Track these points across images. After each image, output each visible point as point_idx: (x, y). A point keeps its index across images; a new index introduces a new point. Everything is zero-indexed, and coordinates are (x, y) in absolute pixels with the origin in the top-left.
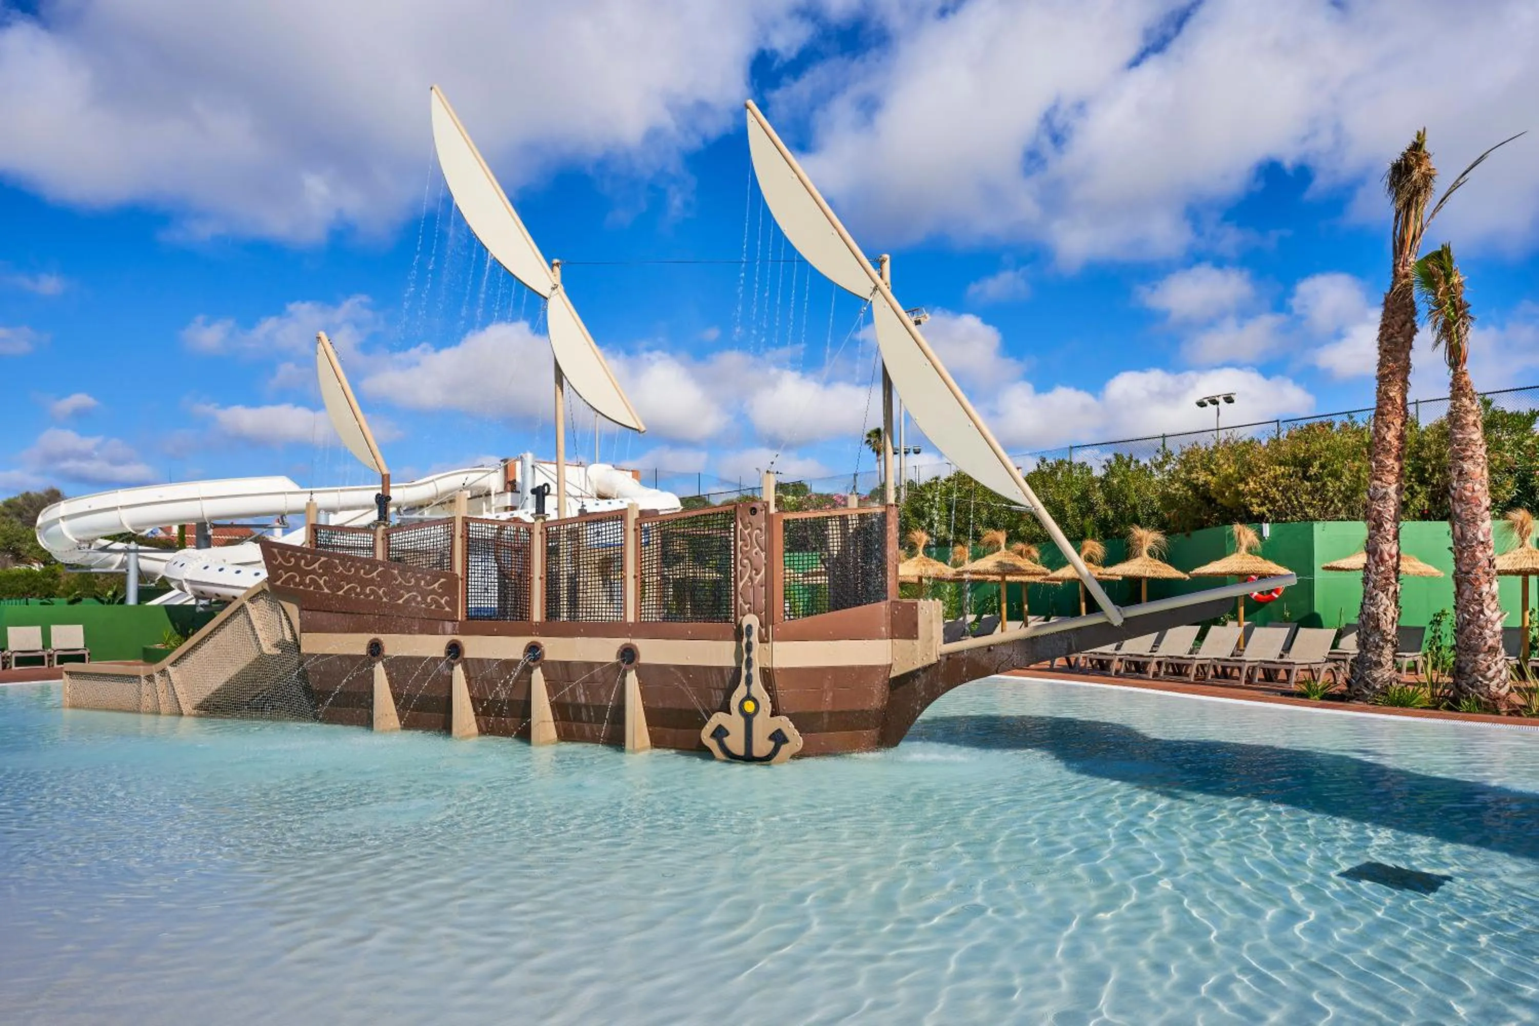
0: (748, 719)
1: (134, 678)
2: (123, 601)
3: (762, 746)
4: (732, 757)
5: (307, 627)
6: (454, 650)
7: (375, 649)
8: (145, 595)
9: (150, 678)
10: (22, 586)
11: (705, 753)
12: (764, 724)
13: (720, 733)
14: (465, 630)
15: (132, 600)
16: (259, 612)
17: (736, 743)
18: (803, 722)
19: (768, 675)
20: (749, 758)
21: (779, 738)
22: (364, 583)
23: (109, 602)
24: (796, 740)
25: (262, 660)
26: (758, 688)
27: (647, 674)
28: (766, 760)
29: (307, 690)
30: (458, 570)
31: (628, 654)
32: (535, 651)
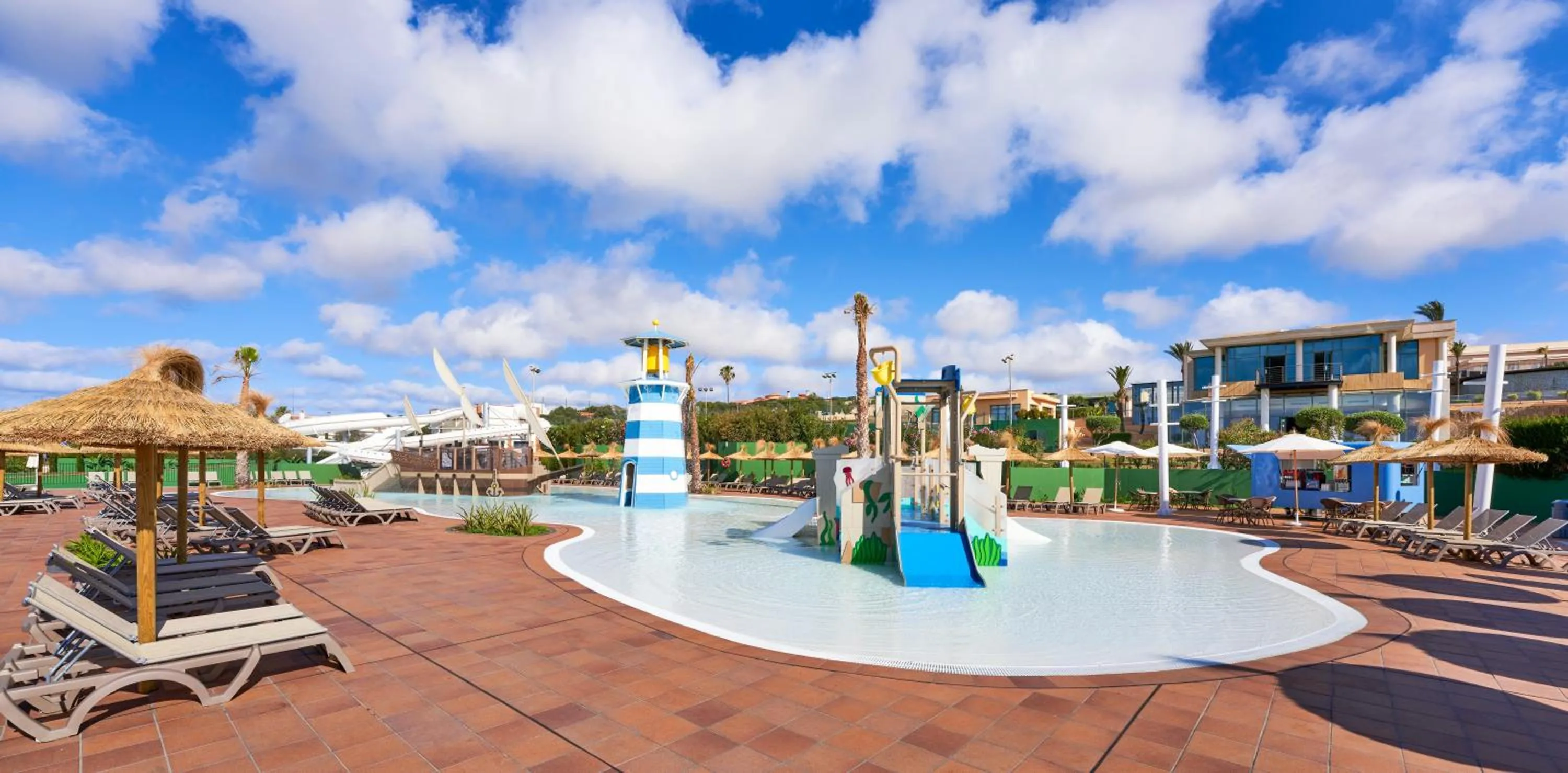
0: (494, 488)
1: (355, 483)
2: (305, 462)
4: (491, 496)
5: (402, 470)
6: (437, 476)
7: (419, 475)
8: (316, 459)
9: (360, 483)
12: (497, 490)
13: (489, 491)
14: (439, 471)
15: (309, 461)
16: (390, 467)
17: (492, 493)
18: (505, 490)
19: (499, 480)
20: (494, 496)
21: (500, 492)
22: (416, 460)
23: (293, 462)
24: (503, 493)
25: (390, 479)
26: (497, 483)
27: (477, 480)
28: (498, 496)
29: (402, 484)
30: (438, 457)
31: (473, 476)
32: (454, 476)
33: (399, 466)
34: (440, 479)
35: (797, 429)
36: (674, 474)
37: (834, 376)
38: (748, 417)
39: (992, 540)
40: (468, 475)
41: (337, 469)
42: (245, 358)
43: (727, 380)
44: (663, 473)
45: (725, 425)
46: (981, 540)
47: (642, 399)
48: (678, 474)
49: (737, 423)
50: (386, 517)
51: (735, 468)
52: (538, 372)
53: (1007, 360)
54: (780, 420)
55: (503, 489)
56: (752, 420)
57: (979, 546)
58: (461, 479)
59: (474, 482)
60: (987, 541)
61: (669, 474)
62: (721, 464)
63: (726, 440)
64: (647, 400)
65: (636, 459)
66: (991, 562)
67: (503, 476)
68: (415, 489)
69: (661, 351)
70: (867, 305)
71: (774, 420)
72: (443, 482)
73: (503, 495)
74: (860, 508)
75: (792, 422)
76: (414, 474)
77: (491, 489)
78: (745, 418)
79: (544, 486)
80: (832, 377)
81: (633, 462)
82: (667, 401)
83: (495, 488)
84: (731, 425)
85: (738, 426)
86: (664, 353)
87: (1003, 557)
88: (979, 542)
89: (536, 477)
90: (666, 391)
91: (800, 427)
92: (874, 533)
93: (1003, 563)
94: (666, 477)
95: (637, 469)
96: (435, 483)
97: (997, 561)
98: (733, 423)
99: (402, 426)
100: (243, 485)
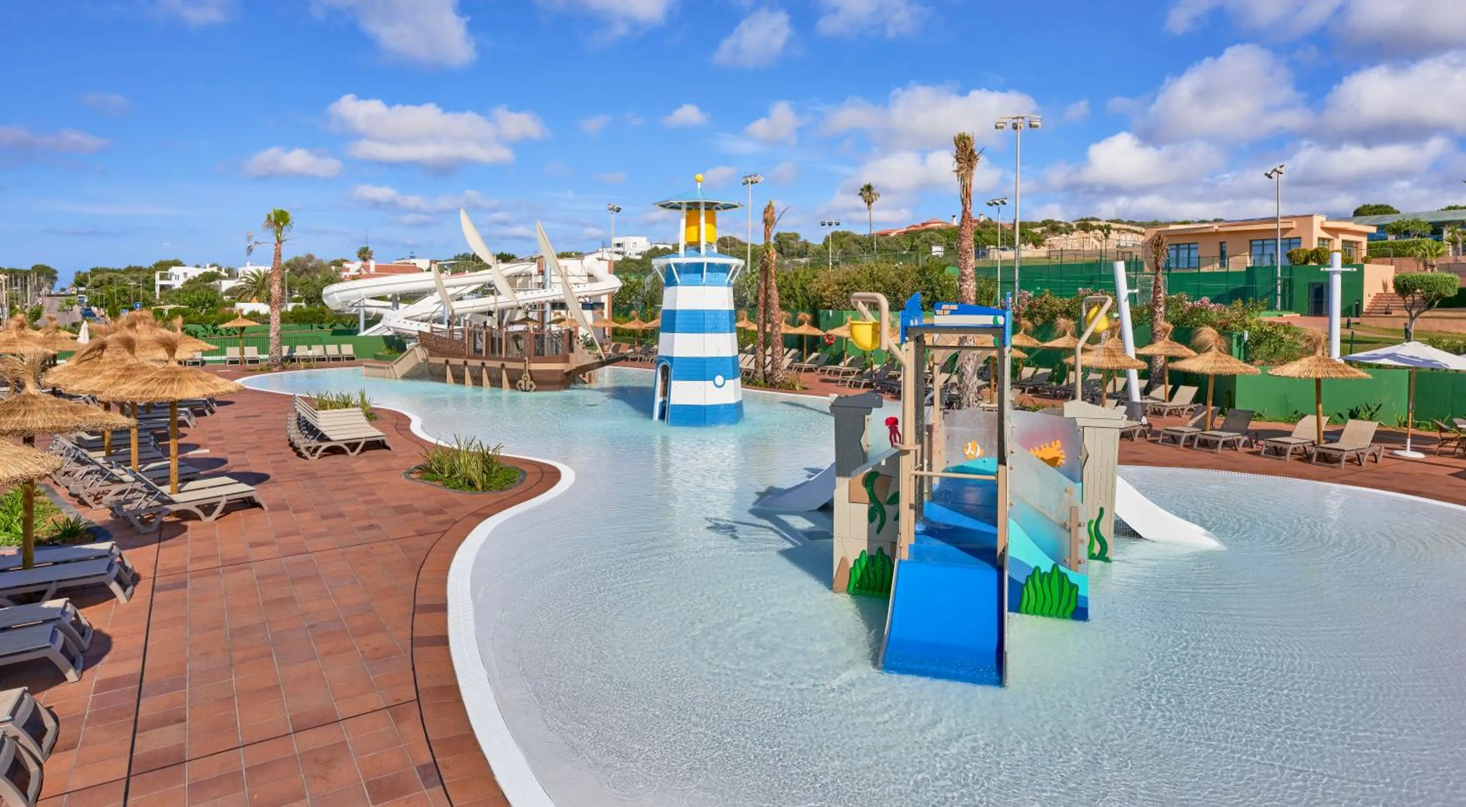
1: (383, 368)
3: (528, 388)
4: (522, 390)
5: (431, 355)
6: (465, 363)
7: (447, 362)
9: (388, 368)
10: (309, 318)
11: (517, 389)
12: (529, 383)
13: (520, 385)
14: (467, 359)
16: (418, 350)
17: (523, 387)
18: (537, 384)
19: (530, 372)
20: (525, 391)
21: (531, 386)
22: (444, 345)
24: (534, 387)
26: (528, 375)
27: (507, 371)
28: (529, 391)
29: (431, 373)
30: (466, 342)
31: (503, 366)
32: (483, 364)
33: (427, 350)
34: (469, 367)
35: (928, 292)
36: (719, 379)
37: (1004, 203)
38: (859, 277)
39: (1062, 576)
40: (497, 364)
41: (383, 342)
42: (277, 222)
43: (869, 203)
44: (704, 378)
45: (829, 286)
46: (1045, 573)
47: (678, 281)
48: (725, 379)
49: (845, 284)
50: (353, 446)
51: (842, 347)
52: (618, 210)
53: (1274, 175)
54: (903, 281)
55: (535, 382)
56: (864, 281)
57: (1042, 583)
58: (489, 368)
59: (504, 372)
60: (1055, 579)
61: (713, 379)
62: (824, 340)
63: (830, 308)
64: (685, 284)
65: (671, 359)
66: (1061, 612)
67: (535, 367)
68: (442, 378)
69: (703, 219)
70: (972, 152)
71: (894, 281)
72: (472, 370)
73: (535, 390)
74: (862, 510)
75: (920, 283)
76: (442, 360)
77: (522, 382)
78: (854, 279)
79: (590, 375)
80: (1001, 205)
81: (668, 364)
82: (710, 283)
83: (525, 381)
84: (836, 287)
85: (845, 289)
86: (707, 222)
87: (1080, 605)
88: (1042, 576)
89: (574, 367)
90: (708, 271)
91: (933, 290)
92: (880, 549)
93: (1080, 613)
94: (710, 383)
95: (672, 372)
96: (464, 371)
97: (1072, 607)
98: (839, 284)
99: (455, 287)
100: (276, 366)
